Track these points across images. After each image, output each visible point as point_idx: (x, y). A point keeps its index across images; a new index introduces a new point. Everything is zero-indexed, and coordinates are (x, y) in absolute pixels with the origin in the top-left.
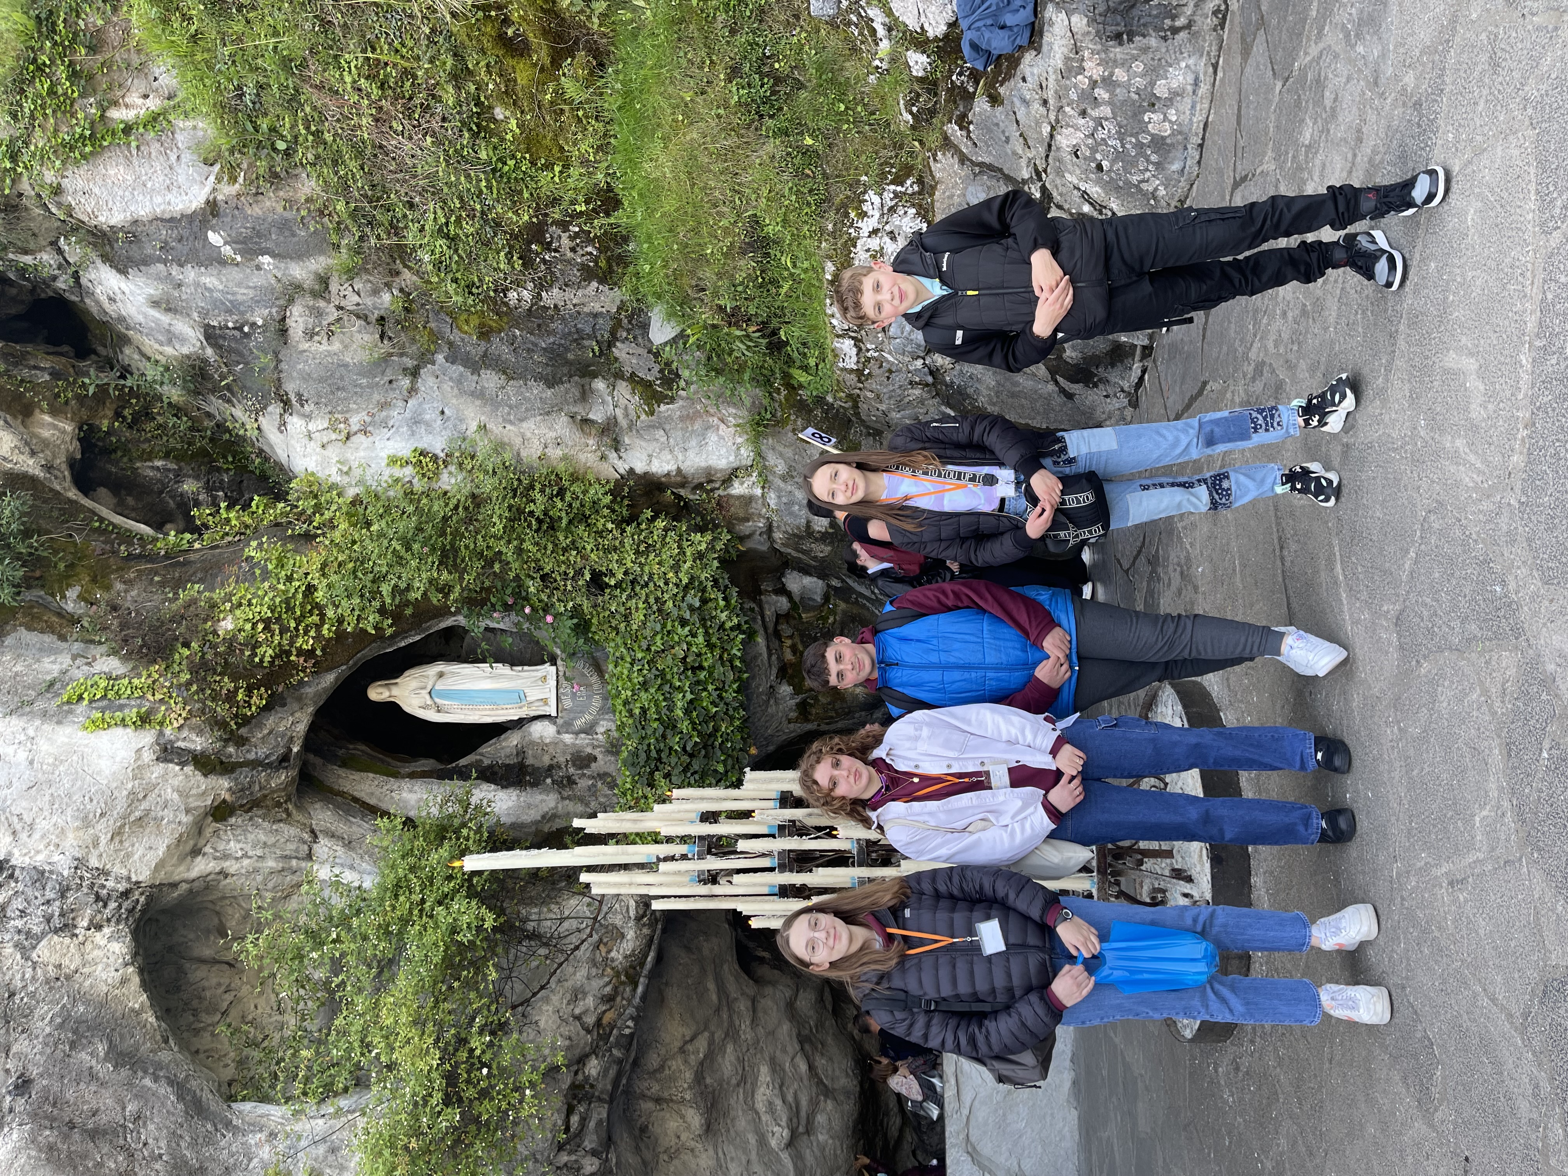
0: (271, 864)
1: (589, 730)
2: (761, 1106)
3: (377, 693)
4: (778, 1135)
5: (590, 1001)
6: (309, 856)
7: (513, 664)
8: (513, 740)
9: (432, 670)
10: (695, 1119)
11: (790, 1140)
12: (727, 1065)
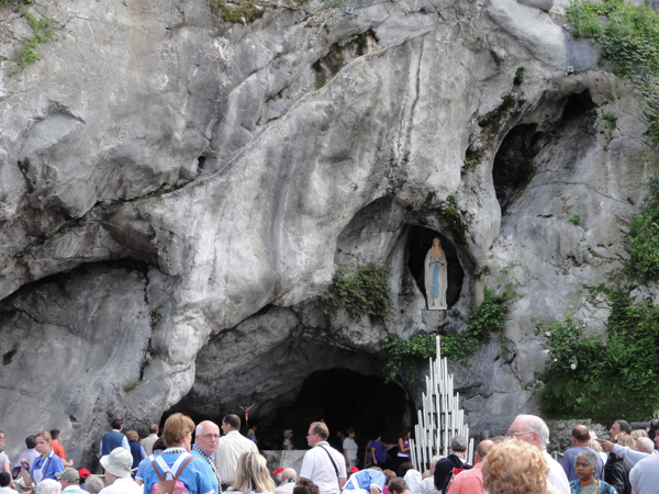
0: (390, 222)
2: (269, 382)
3: (436, 242)
4: (259, 389)
5: (345, 333)
6: (388, 231)
7: (447, 292)
8: (418, 291)
9: (445, 262)
10: (281, 362)
11: (255, 393)
12: (290, 370)
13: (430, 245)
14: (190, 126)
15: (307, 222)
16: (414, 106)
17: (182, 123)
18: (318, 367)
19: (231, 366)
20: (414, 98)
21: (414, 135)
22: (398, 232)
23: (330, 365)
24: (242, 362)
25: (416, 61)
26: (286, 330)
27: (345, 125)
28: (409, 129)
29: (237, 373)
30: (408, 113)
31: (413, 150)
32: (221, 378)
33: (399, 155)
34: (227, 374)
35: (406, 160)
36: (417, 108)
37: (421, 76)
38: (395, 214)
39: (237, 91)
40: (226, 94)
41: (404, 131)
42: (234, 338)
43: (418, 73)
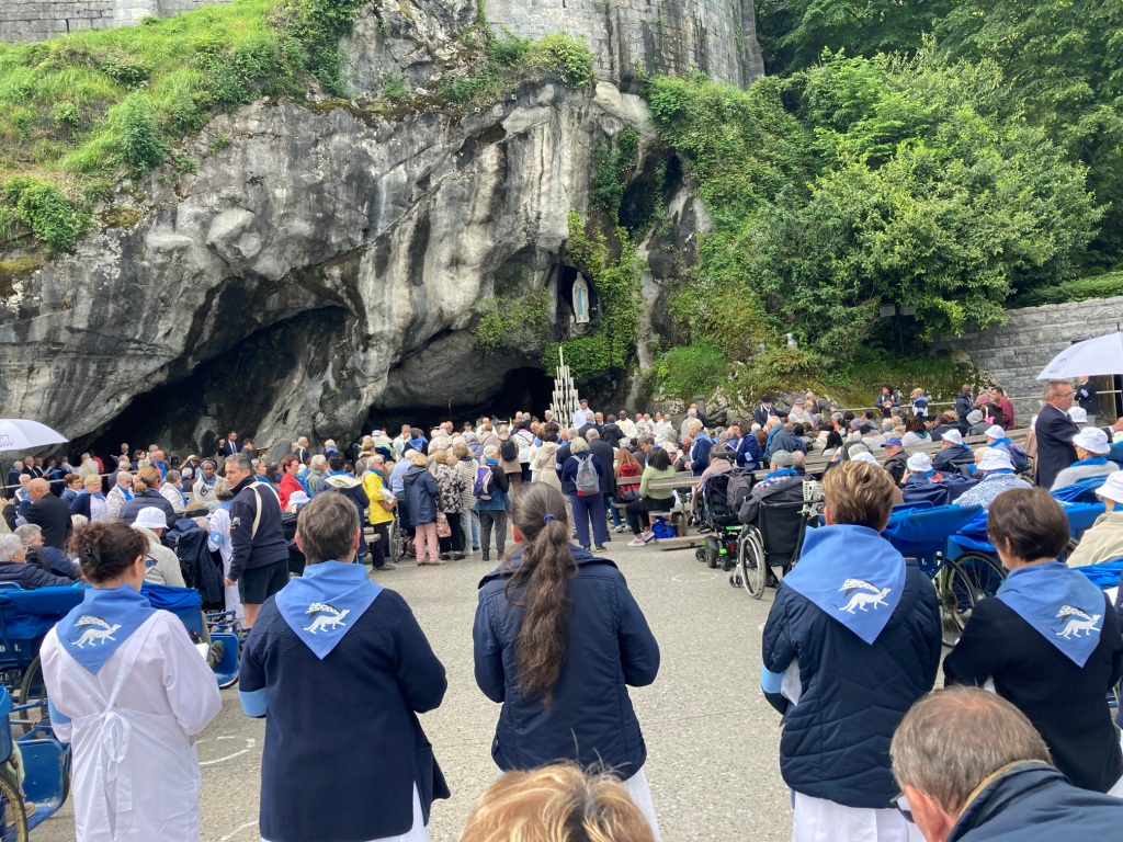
0: (538, 264)
1: (574, 332)
2: (476, 380)
3: (579, 274)
4: (470, 385)
6: (540, 270)
8: (569, 311)
9: (586, 289)
10: (479, 366)
11: (468, 388)
12: (489, 371)
13: (575, 278)
14: (348, 206)
15: (464, 270)
16: (541, 178)
17: (340, 206)
18: (509, 367)
19: (436, 372)
20: (540, 171)
21: (543, 200)
22: (548, 271)
23: (517, 366)
24: (445, 369)
25: (540, 143)
26: (470, 346)
27: (484, 197)
28: (539, 195)
29: (443, 376)
30: (536, 183)
31: (544, 211)
32: (431, 381)
33: (533, 215)
34: (436, 378)
35: (538, 218)
36: (544, 179)
37: (544, 155)
38: (541, 259)
39: (385, 178)
40: (375, 181)
41: (535, 197)
42: (430, 354)
43: (542, 152)
